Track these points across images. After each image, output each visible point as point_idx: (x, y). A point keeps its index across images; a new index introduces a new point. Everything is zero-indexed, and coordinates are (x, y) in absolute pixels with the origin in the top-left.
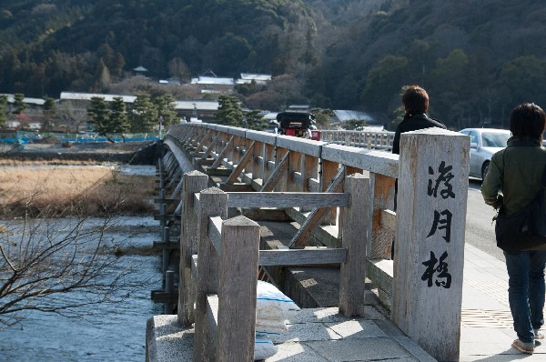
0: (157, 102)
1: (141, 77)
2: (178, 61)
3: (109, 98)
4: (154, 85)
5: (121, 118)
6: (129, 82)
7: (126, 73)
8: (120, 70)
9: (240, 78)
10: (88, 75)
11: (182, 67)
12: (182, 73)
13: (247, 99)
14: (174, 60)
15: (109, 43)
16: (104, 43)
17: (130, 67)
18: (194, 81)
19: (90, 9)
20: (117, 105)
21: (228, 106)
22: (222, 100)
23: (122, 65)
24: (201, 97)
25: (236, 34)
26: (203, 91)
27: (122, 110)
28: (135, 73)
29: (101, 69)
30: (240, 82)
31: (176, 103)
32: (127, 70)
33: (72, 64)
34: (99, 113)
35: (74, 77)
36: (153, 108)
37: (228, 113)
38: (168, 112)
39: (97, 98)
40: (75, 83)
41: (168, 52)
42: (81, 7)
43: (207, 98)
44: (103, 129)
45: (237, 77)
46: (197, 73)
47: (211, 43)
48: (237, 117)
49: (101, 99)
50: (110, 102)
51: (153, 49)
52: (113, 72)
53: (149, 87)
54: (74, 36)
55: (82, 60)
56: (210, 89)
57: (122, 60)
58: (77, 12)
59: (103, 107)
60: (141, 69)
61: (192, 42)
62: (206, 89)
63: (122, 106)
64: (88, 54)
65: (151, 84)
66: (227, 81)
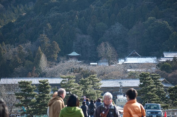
0: (83, 83)
1: (73, 61)
2: (106, 46)
3: (35, 81)
4: (84, 67)
5: (48, 99)
6: (62, 66)
7: (62, 59)
8: (56, 56)
9: (163, 57)
10: (28, 62)
11: (110, 50)
12: (110, 56)
13: (170, 75)
14: (103, 44)
15: (46, 33)
16: (42, 33)
17: (65, 54)
18: (121, 61)
19: (31, 7)
20: (43, 88)
21: (149, 84)
22: (143, 77)
23: (57, 52)
24: (127, 76)
25: (157, 18)
26: (129, 70)
27: (48, 92)
28: (69, 58)
29: (40, 56)
30: (163, 60)
31: (101, 82)
32: (63, 56)
33: (14, 53)
34: (26, 96)
35: (17, 65)
36: (78, 88)
37: (149, 89)
38: (94, 91)
39: (24, 82)
40: (18, 69)
41: (97, 38)
42: (24, 5)
43: (132, 76)
44: (30, 111)
45: (160, 56)
46: (124, 54)
47: (135, 27)
48: (159, 93)
49: (28, 83)
50: (36, 85)
51: (84, 36)
52: (50, 59)
53: (80, 69)
54: (17, 29)
55: (23, 50)
56: (135, 68)
57: (57, 46)
58: (21, 10)
59: (30, 90)
60: (74, 54)
61: (118, 28)
62: (131, 68)
63: (48, 88)
64: (29, 44)
65: (82, 67)
66: (151, 60)
